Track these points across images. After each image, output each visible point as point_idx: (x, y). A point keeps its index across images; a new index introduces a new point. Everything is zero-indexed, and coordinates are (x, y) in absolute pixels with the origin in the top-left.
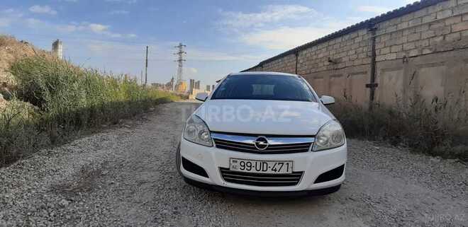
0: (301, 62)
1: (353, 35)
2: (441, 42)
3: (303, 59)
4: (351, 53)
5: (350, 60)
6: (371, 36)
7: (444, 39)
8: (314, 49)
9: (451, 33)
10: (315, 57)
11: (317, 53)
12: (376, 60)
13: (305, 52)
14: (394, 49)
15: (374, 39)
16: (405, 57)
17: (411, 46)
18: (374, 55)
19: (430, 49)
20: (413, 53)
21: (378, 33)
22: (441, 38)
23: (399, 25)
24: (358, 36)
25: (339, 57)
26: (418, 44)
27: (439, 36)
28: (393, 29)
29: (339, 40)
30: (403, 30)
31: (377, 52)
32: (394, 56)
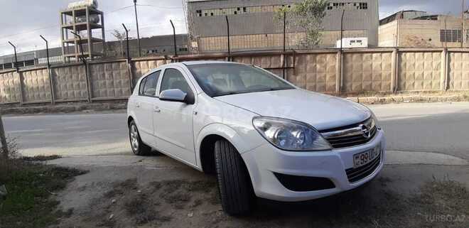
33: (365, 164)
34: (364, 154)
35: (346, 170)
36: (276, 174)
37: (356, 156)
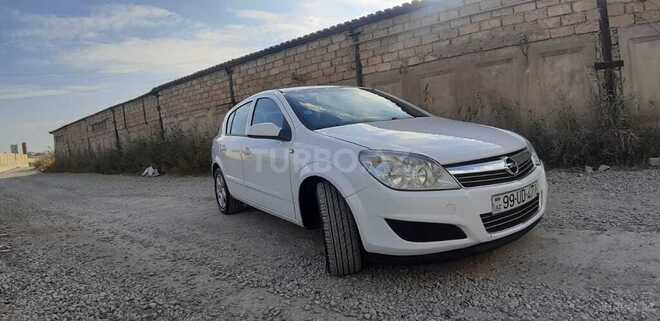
0: (239, 81)
1: (325, 42)
2: (447, 46)
3: (243, 77)
4: (324, 65)
5: (323, 75)
6: (351, 42)
7: (450, 43)
8: (260, 62)
9: (459, 36)
10: (263, 75)
11: (267, 67)
12: (363, 72)
13: (243, 68)
14: (386, 58)
15: (357, 47)
16: (402, 67)
17: (410, 53)
18: (359, 67)
19: (435, 56)
20: (412, 62)
21: (361, 39)
22: (448, 42)
23: (391, 29)
24: (332, 43)
25: (305, 72)
26: (419, 50)
27: (443, 41)
28: (382, 34)
29: (303, 48)
30: (396, 35)
31: (363, 63)
32: (387, 67)
33: (509, 208)
34: (509, 195)
35: (482, 216)
36: (387, 220)
37: (496, 197)
